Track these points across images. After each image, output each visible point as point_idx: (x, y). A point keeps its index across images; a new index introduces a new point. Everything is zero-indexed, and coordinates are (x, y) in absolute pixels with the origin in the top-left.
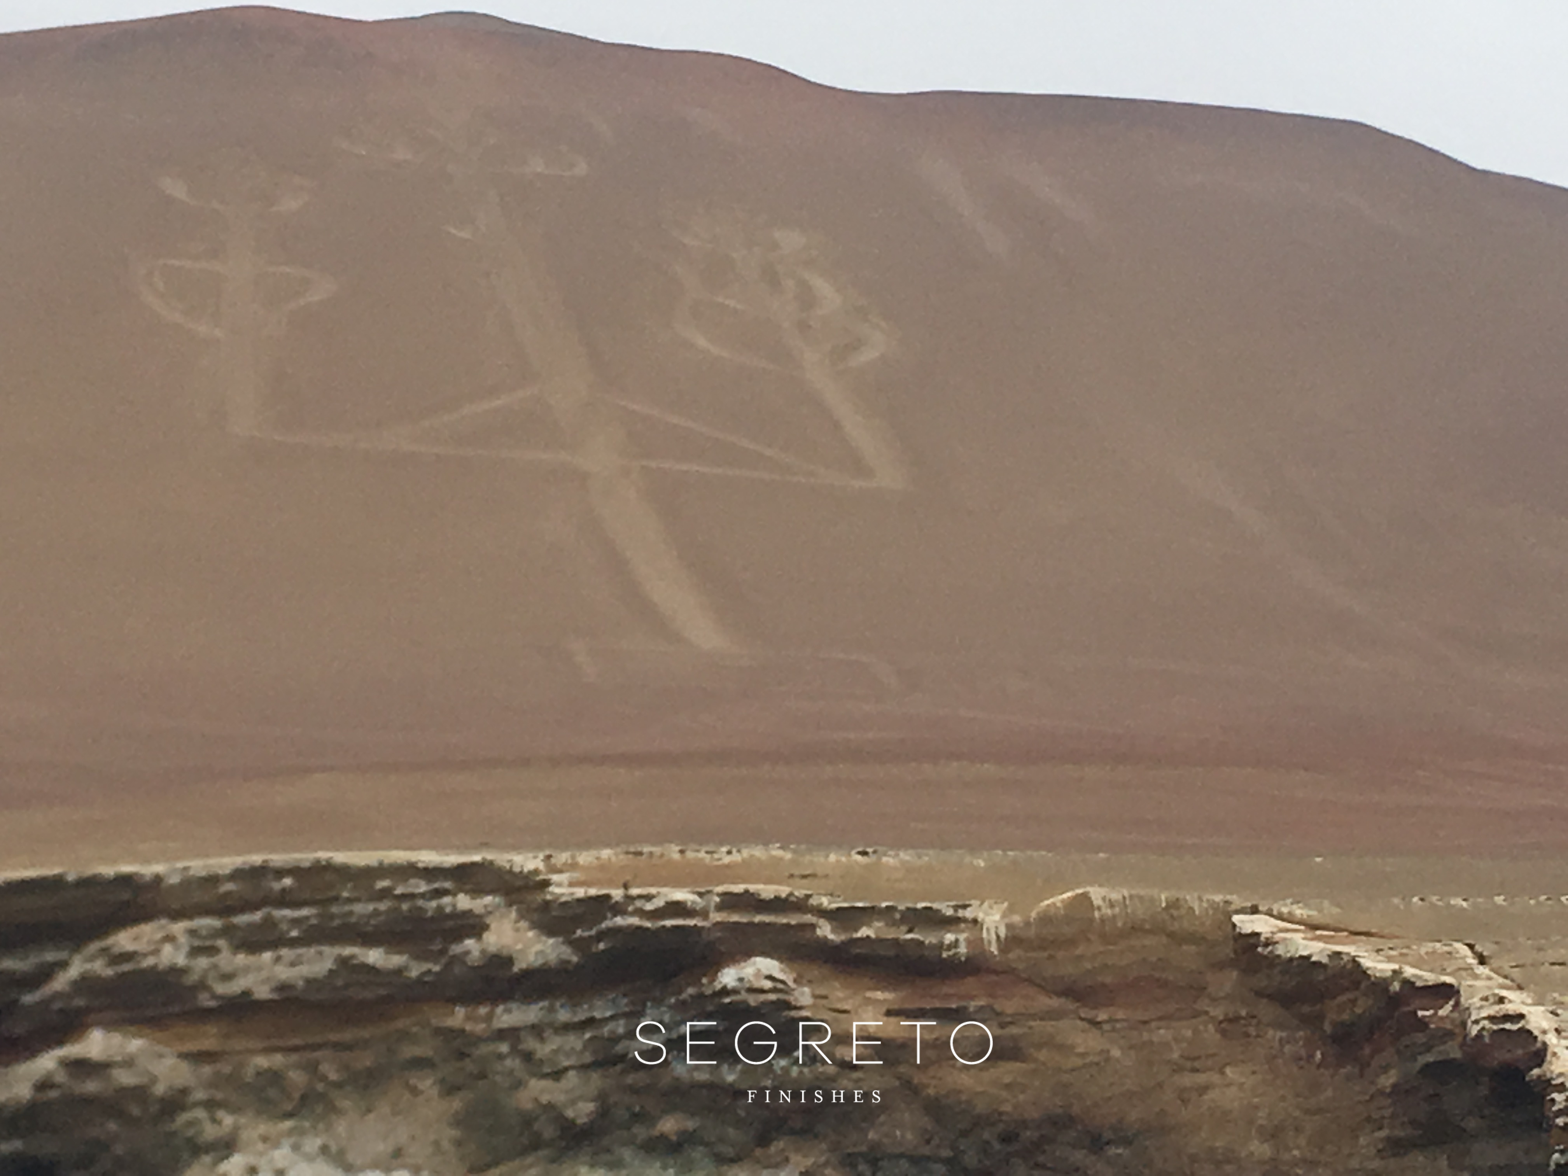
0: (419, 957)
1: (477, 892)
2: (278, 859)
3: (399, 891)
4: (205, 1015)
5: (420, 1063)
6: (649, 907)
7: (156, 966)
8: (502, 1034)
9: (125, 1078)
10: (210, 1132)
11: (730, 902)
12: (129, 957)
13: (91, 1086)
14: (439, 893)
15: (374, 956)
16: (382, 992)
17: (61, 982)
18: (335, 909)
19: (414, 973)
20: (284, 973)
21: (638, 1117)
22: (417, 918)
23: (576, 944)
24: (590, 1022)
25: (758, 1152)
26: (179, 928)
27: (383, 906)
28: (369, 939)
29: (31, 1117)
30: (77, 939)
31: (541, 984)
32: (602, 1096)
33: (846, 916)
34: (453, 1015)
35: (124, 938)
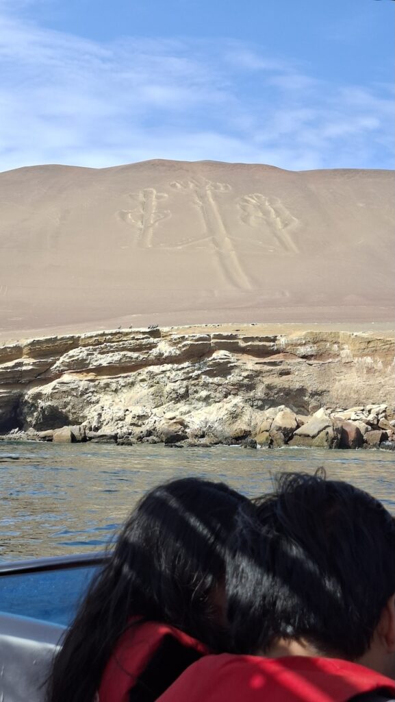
0: (142, 354)
1: (155, 337)
2: (107, 332)
3: (137, 337)
5: (143, 380)
6: (194, 338)
7: (78, 359)
8: (163, 372)
9: (72, 386)
10: (94, 399)
11: (216, 337)
12: (73, 356)
13: (65, 388)
16: (133, 363)
17: (58, 363)
18: (121, 343)
20: (109, 359)
21: (196, 392)
22: (141, 345)
23: (178, 349)
24: (183, 368)
25: (225, 399)
27: (133, 341)
28: (129, 350)
29: (52, 396)
30: (61, 354)
31: (171, 360)
32: (187, 387)
33: (246, 340)
34: (151, 368)
35: (71, 353)
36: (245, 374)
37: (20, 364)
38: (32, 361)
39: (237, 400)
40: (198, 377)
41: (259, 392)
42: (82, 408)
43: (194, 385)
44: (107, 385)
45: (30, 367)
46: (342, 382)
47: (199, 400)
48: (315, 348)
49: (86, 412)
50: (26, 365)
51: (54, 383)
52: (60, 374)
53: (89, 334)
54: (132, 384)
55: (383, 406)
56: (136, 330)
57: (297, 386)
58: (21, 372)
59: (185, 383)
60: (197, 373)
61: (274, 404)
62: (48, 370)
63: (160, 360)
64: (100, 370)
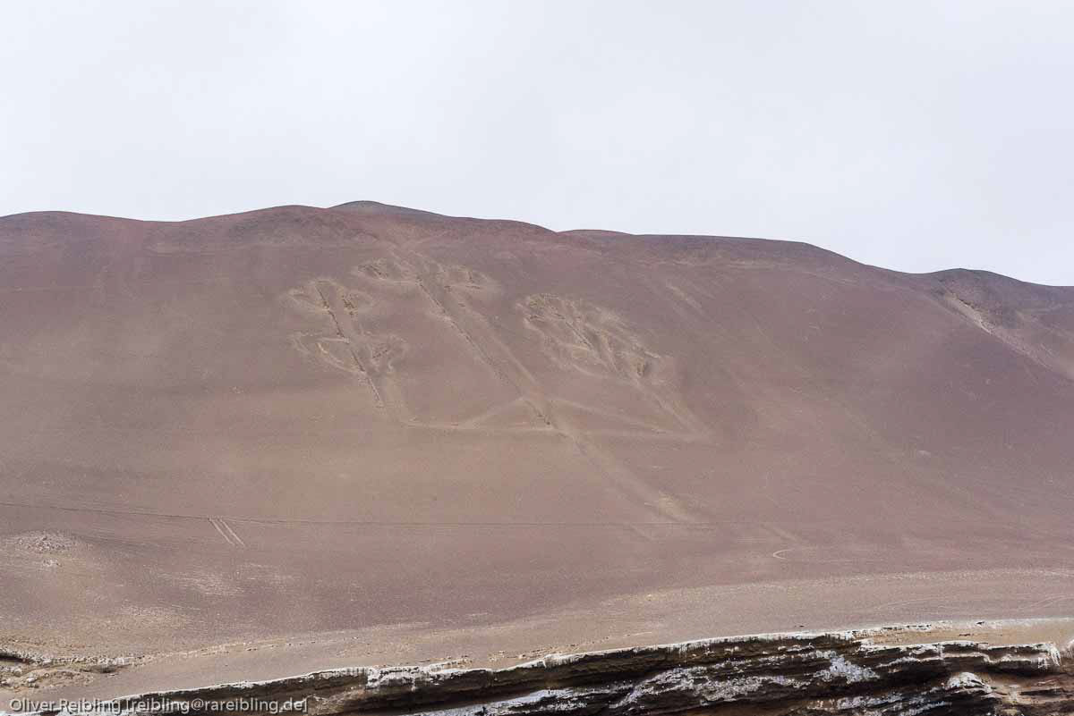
0: (798, 679)
1: (824, 649)
3: (790, 650)
4: (706, 710)
6: (918, 652)
7: (679, 689)
8: (843, 712)
12: (666, 686)
14: (808, 651)
16: (782, 695)
17: (631, 698)
18: (761, 660)
19: (798, 686)
20: (738, 690)
22: (798, 662)
23: (878, 671)
24: (885, 705)
27: (783, 657)
28: (776, 672)
30: (638, 679)
33: (995, 653)
34: (818, 705)
35: (660, 678)
45: (572, 707)
56: (789, 635)
63: (837, 689)
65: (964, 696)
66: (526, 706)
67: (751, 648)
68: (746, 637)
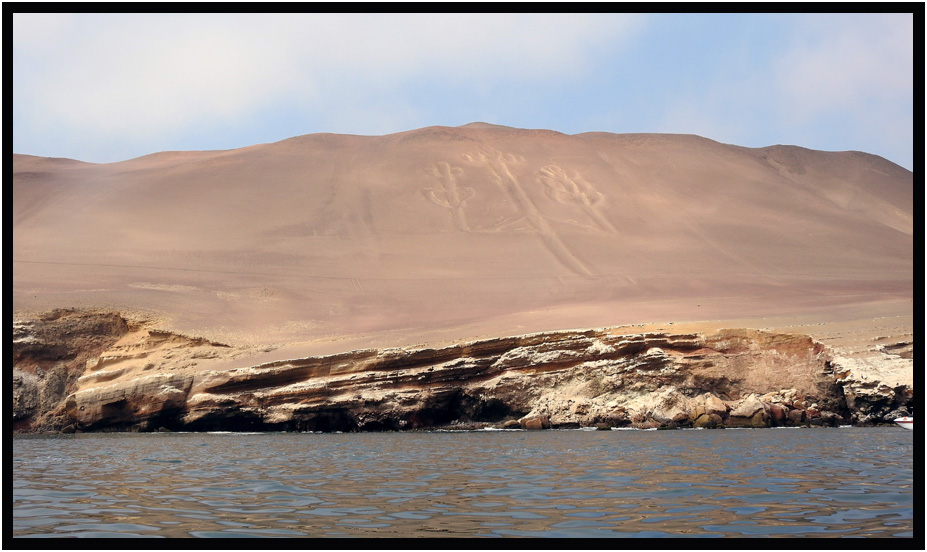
0: (578, 352)
1: (590, 337)
2: (546, 333)
3: (573, 338)
4: (532, 367)
5: (580, 374)
6: (631, 338)
7: (520, 357)
8: (599, 367)
9: (516, 381)
10: (536, 392)
11: (648, 336)
12: (514, 355)
13: (510, 384)
14: (582, 338)
15: (567, 352)
16: (571, 360)
17: (499, 361)
18: (559, 343)
19: (577, 355)
20: (549, 357)
21: (631, 383)
22: (578, 343)
23: (615, 347)
24: (618, 364)
25: (659, 389)
26: (524, 348)
27: (570, 341)
28: (567, 349)
29: (496, 391)
30: (502, 352)
31: (606, 356)
32: (622, 379)
33: (673, 338)
34: (587, 364)
35: (513, 352)
36: (677, 367)
37: (462, 363)
38: (472, 360)
39: (671, 389)
40: (633, 370)
41: (689, 382)
42: (526, 401)
43: (629, 378)
44: (548, 379)
45: (472, 366)
46: (755, 371)
47: (633, 390)
48: (729, 343)
49: (530, 403)
50: (468, 363)
51: (498, 379)
52: (501, 371)
53: (528, 336)
54: (570, 379)
55: (794, 391)
56: (573, 331)
57: (720, 376)
58: (464, 369)
59: (620, 376)
60: (631, 367)
61: (702, 391)
62: (488, 367)
63: (596, 356)
64: (540, 366)
65: (654, 359)
66: (451, 366)
67: (556, 337)
68: (552, 332)
